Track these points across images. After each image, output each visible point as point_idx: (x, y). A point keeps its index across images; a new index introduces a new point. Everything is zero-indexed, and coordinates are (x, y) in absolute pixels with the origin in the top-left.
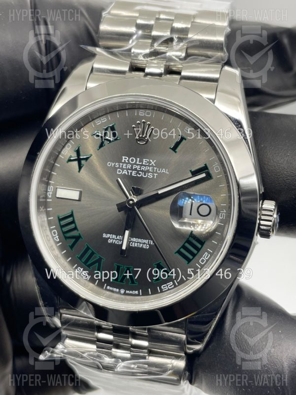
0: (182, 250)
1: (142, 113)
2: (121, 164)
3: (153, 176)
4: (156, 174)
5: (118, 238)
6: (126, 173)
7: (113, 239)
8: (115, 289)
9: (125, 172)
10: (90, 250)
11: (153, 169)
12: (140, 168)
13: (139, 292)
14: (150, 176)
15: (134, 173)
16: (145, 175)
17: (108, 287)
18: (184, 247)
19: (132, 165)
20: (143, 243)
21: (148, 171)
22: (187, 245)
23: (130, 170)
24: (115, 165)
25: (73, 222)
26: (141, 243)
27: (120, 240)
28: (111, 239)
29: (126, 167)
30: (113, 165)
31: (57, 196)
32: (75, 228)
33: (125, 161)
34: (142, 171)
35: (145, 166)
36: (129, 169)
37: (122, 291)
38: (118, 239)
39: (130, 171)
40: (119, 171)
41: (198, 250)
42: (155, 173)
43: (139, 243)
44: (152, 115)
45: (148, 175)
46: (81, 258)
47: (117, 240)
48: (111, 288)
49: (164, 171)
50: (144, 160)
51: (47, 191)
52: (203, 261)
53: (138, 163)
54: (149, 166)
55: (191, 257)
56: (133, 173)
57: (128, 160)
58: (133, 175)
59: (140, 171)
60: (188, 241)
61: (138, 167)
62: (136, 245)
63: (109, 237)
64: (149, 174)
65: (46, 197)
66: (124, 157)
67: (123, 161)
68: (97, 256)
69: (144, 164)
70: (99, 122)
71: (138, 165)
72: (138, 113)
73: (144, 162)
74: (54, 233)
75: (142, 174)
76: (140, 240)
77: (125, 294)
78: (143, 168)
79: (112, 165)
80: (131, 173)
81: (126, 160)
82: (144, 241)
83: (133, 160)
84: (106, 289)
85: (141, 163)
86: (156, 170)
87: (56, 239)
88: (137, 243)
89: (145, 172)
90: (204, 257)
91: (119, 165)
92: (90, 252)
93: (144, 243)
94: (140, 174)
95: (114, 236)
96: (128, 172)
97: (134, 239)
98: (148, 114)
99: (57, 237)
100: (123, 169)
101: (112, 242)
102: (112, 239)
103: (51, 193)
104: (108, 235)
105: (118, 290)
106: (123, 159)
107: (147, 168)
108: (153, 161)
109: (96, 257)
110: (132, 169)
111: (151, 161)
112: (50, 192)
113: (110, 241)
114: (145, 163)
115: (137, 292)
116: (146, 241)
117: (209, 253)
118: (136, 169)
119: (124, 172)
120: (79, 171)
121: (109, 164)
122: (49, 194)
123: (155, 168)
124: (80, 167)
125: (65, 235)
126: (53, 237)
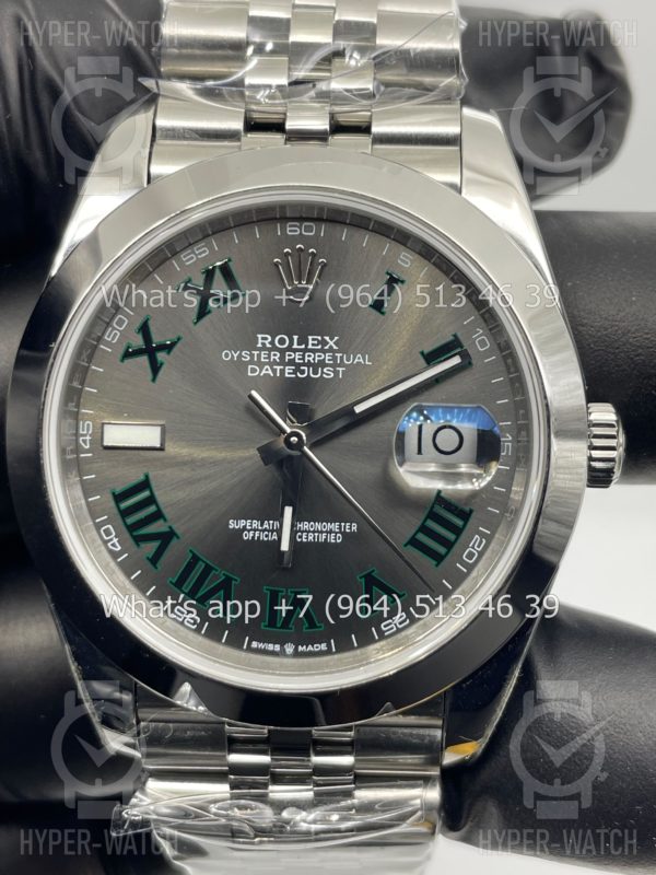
0: (422, 537)
1: (292, 230)
2: (256, 353)
3: (336, 373)
4: (341, 369)
5: (266, 526)
6: (270, 372)
7: (255, 530)
8: (270, 647)
9: (267, 371)
10: (201, 563)
11: (334, 358)
12: (303, 359)
13: (329, 646)
14: (328, 373)
15: (289, 369)
16: (315, 373)
17: (255, 644)
18: (424, 529)
19: (282, 352)
20: (326, 532)
21: (322, 364)
22: (431, 524)
23: (278, 364)
24: (240, 356)
25: (151, 500)
26: (322, 532)
27: (272, 531)
28: (249, 531)
29: (269, 357)
30: (235, 355)
31: (105, 444)
32: (158, 515)
33: (263, 344)
34: (309, 364)
35: (314, 351)
36: (275, 363)
37: (289, 649)
38: (266, 530)
39: (278, 368)
40: (253, 371)
41: (458, 531)
42: (339, 366)
43: (318, 532)
44: (318, 233)
45: (323, 372)
46: (179, 584)
47: (264, 531)
48: (261, 646)
49: (359, 359)
50: (310, 338)
51: (77, 435)
52: (470, 556)
53: (295, 346)
54: (324, 352)
55: (442, 550)
56: (287, 371)
57: (272, 343)
58: (287, 375)
59: (304, 365)
60: (433, 516)
61: (297, 357)
62: (311, 538)
63: (245, 527)
64: (325, 370)
65: (78, 450)
66: (260, 336)
67: (259, 345)
68: (219, 575)
69: (310, 346)
70: (191, 258)
71: (295, 351)
72: (284, 230)
73: (310, 342)
74: (108, 533)
75: (307, 372)
76: (318, 526)
77: (296, 654)
78: (309, 358)
79: (232, 356)
80: (282, 371)
81: (267, 342)
82: (330, 526)
83: (282, 341)
84: (249, 649)
85: (303, 346)
86: (342, 358)
87: (113, 545)
88: (314, 532)
89: (315, 367)
90: (473, 547)
92: (200, 567)
93: (331, 532)
94: (303, 372)
95: (256, 524)
96: (274, 371)
97: (305, 525)
98: (308, 229)
99: (115, 540)
100: (261, 365)
101: (253, 537)
102: (252, 529)
103: (88, 438)
104: (242, 523)
105: (277, 648)
106: (260, 341)
107: (317, 357)
108: (332, 339)
109: (216, 577)
110: (282, 362)
111: (327, 338)
112: (85, 435)
113: (247, 536)
114: (313, 345)
115: (323, 647)
116: (335, 526)
117: (483, 535)
118: (292, 362)
119: (264, 372)
120: (154, 380)
121: (227, 355)
122: (84, 441)
123: (339, 355)
124: (155, 368)
125: (135, 534)
126: (105, 542)
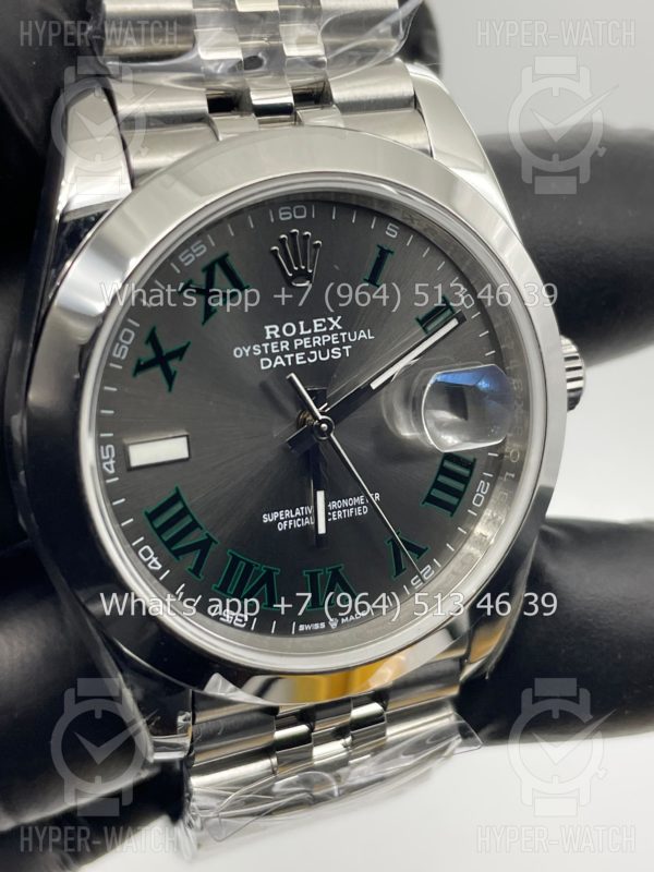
0: (436, 493)
1: (284, 215)
2: (265, 345)
3: (343, 352)
4: (347, 348)
5: (298, 513)
6: (282, 363)
7: (288, 519)
8: (317, 626)
9: (279, 361)
10: (241, 562)
11: (340, 338)
12: (311, 343)
13: (368, 613)
14: (336, 353)
15: (299, 357)
16: (324, 355)
17: (302, 628)
18: (437, 485)
19: (291, 340)
20: (353, 506)
21: (329, 345)
22: (443, 479)
23: (288, 353)
24: (251, 351)
25: (185, 512)
26: (349, 507)
27: (304, 516)
28: (282, 521)
29: (279, 348)
30: (247, 351)
31: (132, 465)
32: (194, 525)
33: (272, 335)
34: (317, 348)
35: (320, 334)
36: (285, 352)
37: (333, 623)
38: (298, 517)
39: (289, 356)
40: (266, 363)
41: (465, 480)
42: (346, 344)
43: (346, 508)
44: (309, 214)
45: (331, 354)
46: (224, 587)
47: (296, 518)
48: (308, 627)
49: (362, 335)
50: (315, 321)
51: (100, 461)
52: (478, 500)
53: (302, 332)
54: (329, 333)
55: (454, 501)
57: (280, 333)
58: (298, 363)
59: (312, 349)
60: (443, 471)
61: (305, 342)
62: (340, 516)
63: (278, 518)
64: (333, 351)
65: (104, 477)
66: (267, 328)
67: (268, 337)
68: (260, 570)
69: (316, 330)
70: (190, 258)
71: (303, 337)
72: (276, 215)
73: (316, 326)
74: (146, 554)
75: (317, 356)
76: (345, 502)
77: (340, 627)
78: (317, 341)
79: (244, 352)
80: (293, 359)
81: (275, 333)
82: (355, 500)
83: (289, 330)
84: (300, 633)
85: (310, 331)
86: (346, 336)
87: (154, 565)
88: (341, 509)
89: (323, 349)
90: (480, 492)
91: (262, 349)
92: (241, 567)
93: (357, 505)
94: (312, 357)
95: (288, 513)
96: (286, 360)
97: (334, 504)
98: (300, 212)
99: (155, 560)
100: (273, 357)
101: (287, 527)
102: (284, 519)
103: (111, 462)
104: (275, 515)
105: (322, 625)
106: (268, 333)
107: (325, 339)
108: (335, 319)
109: (258, 572)
110: (292, 350)
111: (331, 319)
112: (108, 460)
113: (281, 527)
114: (319, 328)
116: (359, 500)
117: (487, 479)
118: (301, 348)
119: (276, 363)
120: (170, 390)
121: (238, 353)
122: (109, 467)
123: (343, 334)
124: (170, 378)
125: (174, 548)
126: (146, 564)
